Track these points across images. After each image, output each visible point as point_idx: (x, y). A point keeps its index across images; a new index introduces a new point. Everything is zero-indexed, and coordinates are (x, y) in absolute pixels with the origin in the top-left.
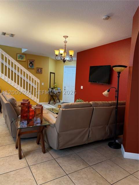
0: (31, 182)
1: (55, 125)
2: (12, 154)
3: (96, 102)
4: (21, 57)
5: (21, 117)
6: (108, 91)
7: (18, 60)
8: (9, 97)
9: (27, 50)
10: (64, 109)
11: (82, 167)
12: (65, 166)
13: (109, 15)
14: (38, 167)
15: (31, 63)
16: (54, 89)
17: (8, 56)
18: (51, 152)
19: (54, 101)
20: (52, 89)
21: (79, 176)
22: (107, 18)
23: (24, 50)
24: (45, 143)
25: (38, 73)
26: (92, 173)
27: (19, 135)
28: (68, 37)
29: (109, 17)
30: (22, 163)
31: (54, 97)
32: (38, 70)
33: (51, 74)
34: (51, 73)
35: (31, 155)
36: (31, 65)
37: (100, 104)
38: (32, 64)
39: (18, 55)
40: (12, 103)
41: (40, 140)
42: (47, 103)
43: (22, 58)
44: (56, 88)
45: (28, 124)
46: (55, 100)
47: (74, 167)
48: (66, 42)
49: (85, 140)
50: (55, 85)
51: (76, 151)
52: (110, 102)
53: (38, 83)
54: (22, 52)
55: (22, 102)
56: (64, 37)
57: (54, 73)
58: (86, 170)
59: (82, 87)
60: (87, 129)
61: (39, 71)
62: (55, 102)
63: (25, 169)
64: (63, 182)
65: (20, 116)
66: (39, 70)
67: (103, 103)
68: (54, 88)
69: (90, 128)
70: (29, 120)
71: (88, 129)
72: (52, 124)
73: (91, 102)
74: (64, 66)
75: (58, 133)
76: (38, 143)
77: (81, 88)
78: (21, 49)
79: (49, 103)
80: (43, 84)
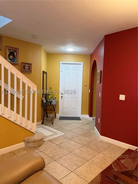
15: (11, 54)
32: (24, 66)
33: (44, 74)
36: (11, 57)
38: (14, 55)
61: (26, 69)
66: (26, 67)
74: (61, 62)
79: (43, 123)
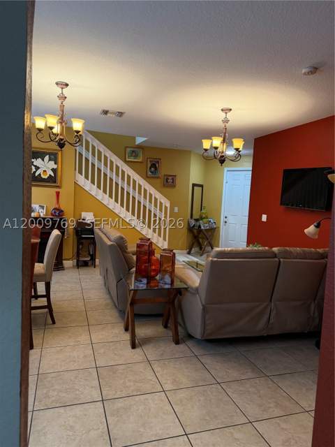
0: (153, 384)
1: (197, 289)
2: (119, 339)
3: (288, 248)
4: (134, 153)
5: (136, 272)
6: (317, 227)
7: (127, 159)
8: (115, 234)
9: (146, 139)
10: (216, 259)
11: (250, 375)
12: (216, 370)
13: (315, 66)
14: (164, 364)
15: (153, 165)
16: (201, 222)
17: (109, 154)
18: (190, 343)
19: (201, 249)
20: (197, 220)
21: (241, 389)
22: (311, 71)
23: (139, 140)
24: (179, 328)
25: (167, 187)
26: (269, 388)
27: (132, 304)
28: (231, 110)
29: (316, 69)
30: (136, 355)
31: (201, 240)
32: (167, 179)
33: (195, 188)
34: (194, 185)
35: (152, 345)
36: (153, 169)
37: (297, 253)
38: (156, 167)
39: (128, 150)
40: (120, 245)
41: (170, 321)
42: (185, 252)
43: (136, 156)
44: (204, 218)
45: (147, 284)
46: (203, 247)
47: (234, 374)
48: (226, 121)
49: (260, 328)
50: (203, 211)
51: (242, 349)
52: (320, 250)
53: (166, 208)
54: (137, 143)
55: (139, 242)
56: (222, 110)
57: (201, 186)
58: (258, 381)
59: (264, 218)
60: (265, 304)
61: (168, 183)
62: (202, 251)
63: (142, 365)
64: (209, 393)
65: (134, 269)
66: (169, 180)
67: (304, 251)
68: (202, 218)
69: (272, 304)
70: (150, 279)
71: (268, 305)
72: (192, 288)
73: (275, 249)
74: (226, 169)
75: (203, 305)
76: (166, 327)
77: (263, 220)
78: (134, 139)
79: (189, 253)
80: (176, 209)
